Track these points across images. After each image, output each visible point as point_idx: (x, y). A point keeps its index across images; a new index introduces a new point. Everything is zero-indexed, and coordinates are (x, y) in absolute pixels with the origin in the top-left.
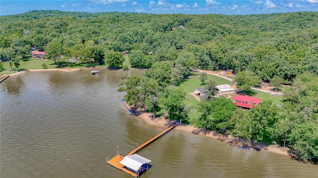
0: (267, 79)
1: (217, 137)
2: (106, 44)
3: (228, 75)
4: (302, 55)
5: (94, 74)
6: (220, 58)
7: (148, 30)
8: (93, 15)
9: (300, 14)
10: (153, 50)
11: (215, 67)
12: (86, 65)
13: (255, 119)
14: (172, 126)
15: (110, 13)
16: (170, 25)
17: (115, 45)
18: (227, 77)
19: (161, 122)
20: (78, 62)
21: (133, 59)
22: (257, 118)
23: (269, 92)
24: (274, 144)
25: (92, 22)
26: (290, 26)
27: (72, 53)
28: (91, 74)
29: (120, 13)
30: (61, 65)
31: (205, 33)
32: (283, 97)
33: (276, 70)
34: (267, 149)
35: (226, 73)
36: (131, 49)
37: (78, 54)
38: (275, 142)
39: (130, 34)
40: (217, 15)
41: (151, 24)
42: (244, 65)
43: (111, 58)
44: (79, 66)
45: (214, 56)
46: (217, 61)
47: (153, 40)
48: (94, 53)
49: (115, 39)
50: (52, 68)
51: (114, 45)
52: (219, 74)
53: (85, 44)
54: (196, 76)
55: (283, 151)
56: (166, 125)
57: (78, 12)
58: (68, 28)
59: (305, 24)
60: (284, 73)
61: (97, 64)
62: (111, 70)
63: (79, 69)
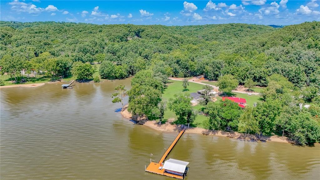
0: (240, 82)
1: (227, 135)
2: (67, 56)
3: (202, 81)
4: (262, 60)
5: (65, 88)
6: (191, 66)
7: (105, 40)
8: (25, 25)
9: (232, 25)
10: (118, 61)
11: (186, 74)
12: (49, 79)
13: (263, 114)
14: (181, 130)
15: (46, 23)
16: (126, 36)
17: (77, 57)
18: (202, 82)
19: (169, 128)
20: (38, 76)
21: (103, 70)
22: (265, 113)
23: (245, 92)
24: (273, 135)
25: (36, 33)
26: (227, 36)
27: (33, 67)
28: (62, 88)
29: (56, 23)
30: (20, 80)
31: (162, 43)
32: (261, 96)
33: (247, 74)
34: (271, 140)
35: (198, 79)
36: (92, 60)
37: (40, 68)
38: (273, 134)
39: (90, 45)
40: (161, 26)
41: (106, 35)
42: (216, 71)
43: (81, 70)
44: (42, 80)
45: (185, 64)
46: (187, 68)
47: (115, 50)
48: (59, 65)
49: (74, 50)
50: (10, 84)
51: (75, 57)
52: (193, 81)
53: (40, 56)
54: (171, 83)
55: (282, 140)
56: (175, 130)
57: (6, 21)
58: (12, 39)
59: (238, 35)
60: (253, 76)
61: (60, 77)
62: (80, 82)
63: (44, 84)
